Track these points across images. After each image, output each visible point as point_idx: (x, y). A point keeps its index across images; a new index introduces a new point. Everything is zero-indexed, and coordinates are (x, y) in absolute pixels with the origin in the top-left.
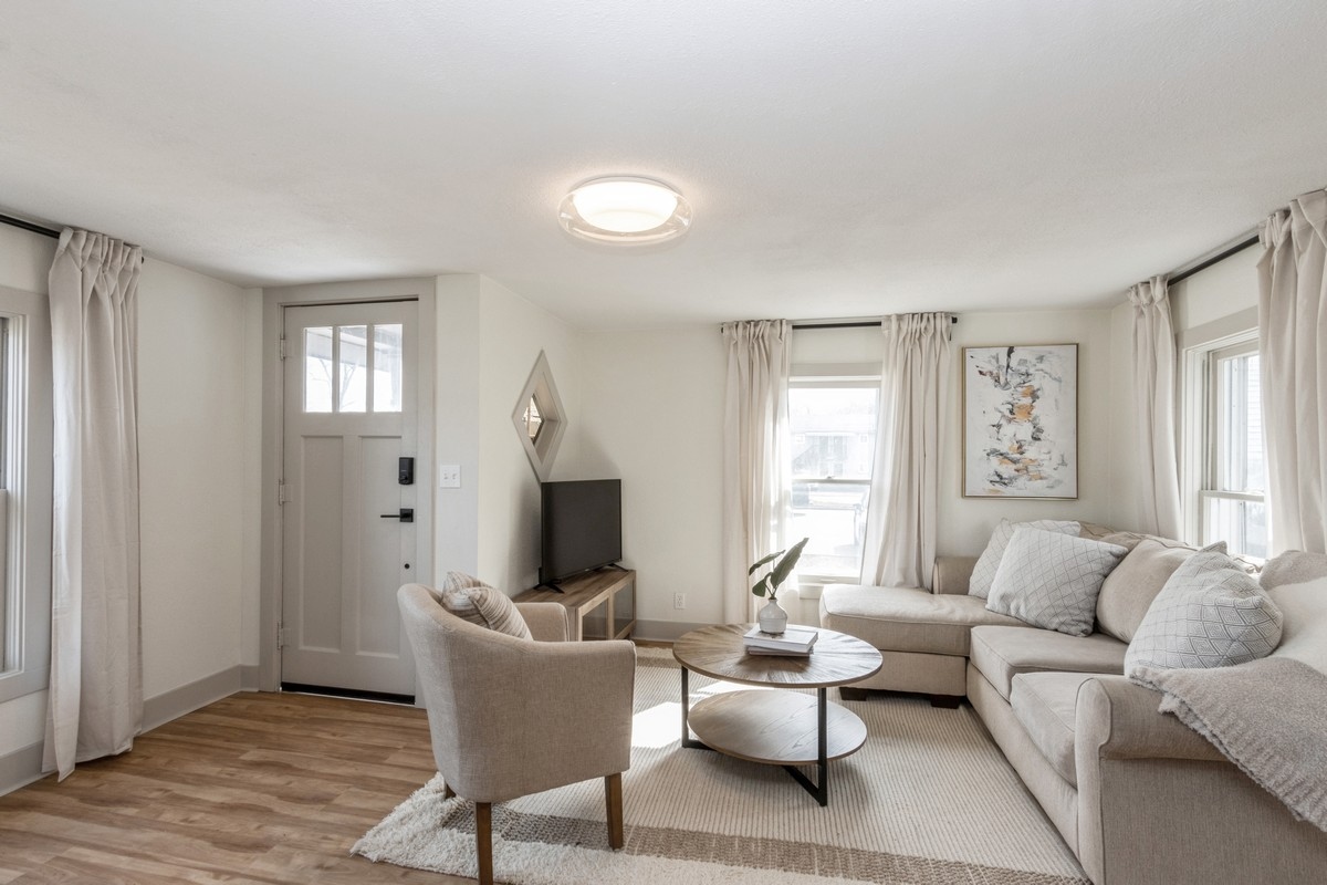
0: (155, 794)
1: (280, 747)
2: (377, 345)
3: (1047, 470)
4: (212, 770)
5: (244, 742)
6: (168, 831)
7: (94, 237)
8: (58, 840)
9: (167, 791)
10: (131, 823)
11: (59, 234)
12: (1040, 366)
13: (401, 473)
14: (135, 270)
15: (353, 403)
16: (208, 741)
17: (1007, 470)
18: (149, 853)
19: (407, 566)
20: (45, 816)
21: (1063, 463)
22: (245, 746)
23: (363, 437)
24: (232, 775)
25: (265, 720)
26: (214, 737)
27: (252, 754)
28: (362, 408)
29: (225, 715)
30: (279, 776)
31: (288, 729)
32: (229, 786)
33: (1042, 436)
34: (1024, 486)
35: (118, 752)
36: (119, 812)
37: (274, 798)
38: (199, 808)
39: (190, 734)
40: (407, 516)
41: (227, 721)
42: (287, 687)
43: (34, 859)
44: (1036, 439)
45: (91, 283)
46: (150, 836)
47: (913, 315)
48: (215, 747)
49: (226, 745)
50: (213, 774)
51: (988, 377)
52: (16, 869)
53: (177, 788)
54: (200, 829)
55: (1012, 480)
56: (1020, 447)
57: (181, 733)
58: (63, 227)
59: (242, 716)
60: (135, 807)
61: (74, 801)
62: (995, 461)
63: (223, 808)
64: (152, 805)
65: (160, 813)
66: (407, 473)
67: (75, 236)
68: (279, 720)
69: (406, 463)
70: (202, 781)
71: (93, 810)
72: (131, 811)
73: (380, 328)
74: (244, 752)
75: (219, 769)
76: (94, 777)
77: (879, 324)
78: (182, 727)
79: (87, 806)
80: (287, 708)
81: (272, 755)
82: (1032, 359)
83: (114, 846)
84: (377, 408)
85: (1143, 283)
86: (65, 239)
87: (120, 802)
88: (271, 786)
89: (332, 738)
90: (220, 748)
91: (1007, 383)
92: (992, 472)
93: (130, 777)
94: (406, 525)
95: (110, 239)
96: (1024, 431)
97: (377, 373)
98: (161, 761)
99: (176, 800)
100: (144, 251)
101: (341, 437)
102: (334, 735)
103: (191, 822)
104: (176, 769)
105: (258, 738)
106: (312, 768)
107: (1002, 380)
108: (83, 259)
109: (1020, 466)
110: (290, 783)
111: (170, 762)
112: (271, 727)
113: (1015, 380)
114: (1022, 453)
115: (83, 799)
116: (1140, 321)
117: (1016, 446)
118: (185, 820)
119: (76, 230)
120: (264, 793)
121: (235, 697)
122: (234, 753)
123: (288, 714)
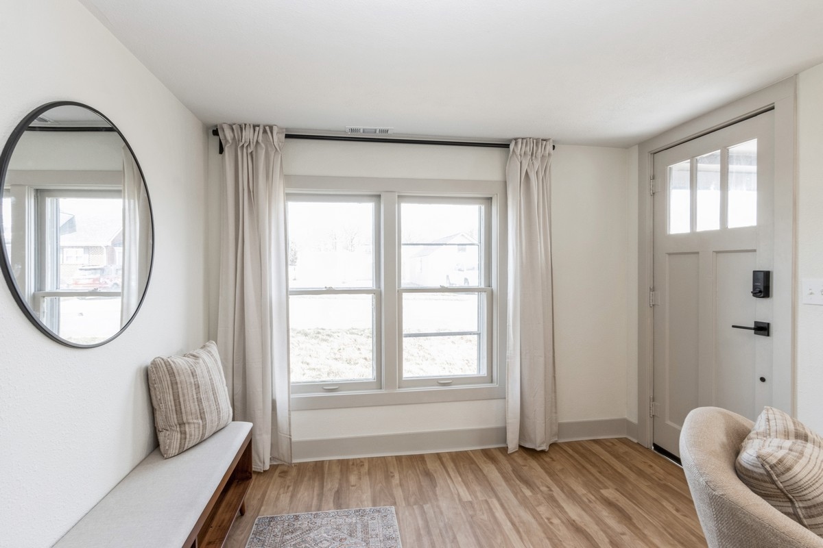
0: (544, 489)
1: (631, 497)
2: (732, 167)
4: (581, 490)
5: (609, 479)
6: (537, 520)
7: (525, 141)
8: (492, 489)
9: (551, 490)
10: (524, 502)
11: (509, 145)
13: (755, 287)
14: (549, 154)
15: (708, 222)
16: (588, 466)
18: (521, 530)
19: (763, 380)
20: (496, 471)
22: (609, 483)
23: (717, 252)
24: (590, 501)
25: (630, 469)
26: (594, 465)
27: (610, 493)
28: (716, 226)
29: (609, 452)
30: (619, 522)
31: (643, 485)
32: (584, 510)
35: (539, 449)
36: (523, 490)
37: (607, 540)
38: (560, 515)
39: (582, 455)
40: (762, 329)
41: (606, 456)
42: (657, 448)
43: (479, 494)
45: (525, 167)
46: (526, 516)
48: (591, 473)
49: (598, 475)
50: (580, 493)
52: (470, 495)
53: (557, 492)
54: (553, 532)
57: (577, 452)
58: (511, 140)
59: (617, 457)
60: (531, 491)
61: (510, 469)
63: (572, 525)
64: (539, 496)
65: (540, 504)
66: (763, 286)
67: (516, 143)
68: (641, 473)
69: (761, 276)
70: (572, 495)
71: (514, 480)
72: (528, 493)
73: (735, 149)
74: (606, 487)
75: (584, 492)
76: (525, 459)
78: (580, 447)
79: (513, 475)
80: (651, 466)
81: (623, 502)
83: (510, 512)
84: (732, 224)
86: (512, 146)
87: (527, 483)
88: (609, 528)
89: (674, 512)
90: (593, 475)
93: (539, 469)
94: (761, 339)
95: (533, 140)
97: (732, 193)
98: (559, 467)
99: (552, 499)
100: (553, 141)
101: (698, 253)
102: (677, 510)
103: (551, 523)
104: (563, 477)
105: (619, 480)
106: (646, 532)
108: (521, 155)
110: (623, 534)
111: (562, 471)
112: (632, 477)
115: (514, 471)
118: (548, 519)
119: (516, 139)
120: (602, 530)
121: (621, 440)
122: (600, 485)
123: (649, 471)
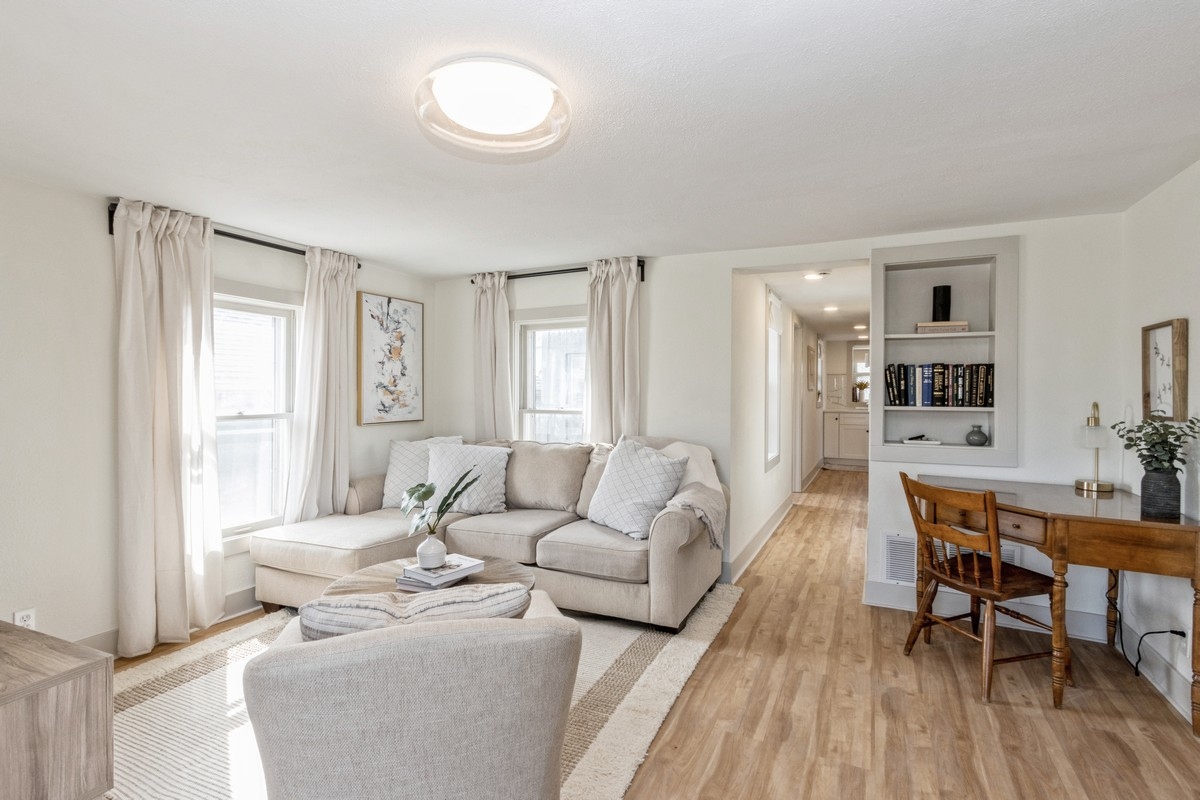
3: (408, 400)
12: (405, 317)
17: (388, 400)
21: (417, 394)
33: (406, 372)
34: (397, 413)
44: (403, 375)
47: (334, 252)
51: (376, 321)
55: (391, 407)
56: (395, 381)
62: (381, 391)
77: (303, 253)
82: (400, 310)
85: (490, 273)
91: (387, 328)
92: (379, 402)
96: (397, 368)
107: (385, 326)
109: (395, 396)
113: (392, 326)
114: (396, 386)
116: (483, 298)
117: (393, 380)
